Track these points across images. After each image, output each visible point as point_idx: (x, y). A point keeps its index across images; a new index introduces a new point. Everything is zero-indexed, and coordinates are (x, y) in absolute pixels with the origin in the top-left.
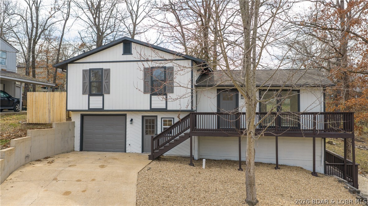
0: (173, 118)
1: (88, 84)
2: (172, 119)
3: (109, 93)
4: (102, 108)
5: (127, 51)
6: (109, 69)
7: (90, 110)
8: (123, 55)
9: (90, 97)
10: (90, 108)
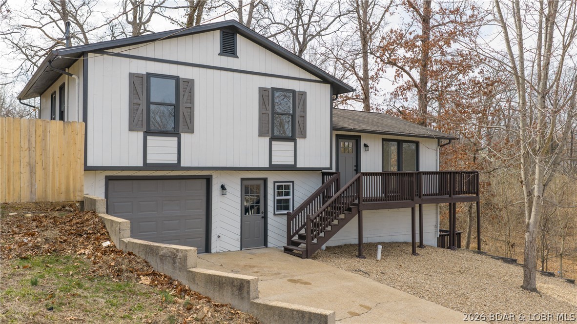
0: (293, 182)
1: (144, 106)
2: (291, 184)
3: (191, 130)
4: (176, 162)
5: (228, 49)
6: (193, 80)
7: (147, 166)
8: (219, 54)
9: (149, 138)
10: (148, 162)
